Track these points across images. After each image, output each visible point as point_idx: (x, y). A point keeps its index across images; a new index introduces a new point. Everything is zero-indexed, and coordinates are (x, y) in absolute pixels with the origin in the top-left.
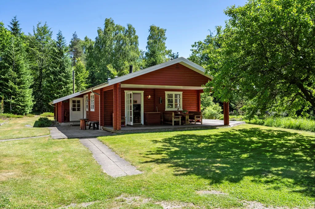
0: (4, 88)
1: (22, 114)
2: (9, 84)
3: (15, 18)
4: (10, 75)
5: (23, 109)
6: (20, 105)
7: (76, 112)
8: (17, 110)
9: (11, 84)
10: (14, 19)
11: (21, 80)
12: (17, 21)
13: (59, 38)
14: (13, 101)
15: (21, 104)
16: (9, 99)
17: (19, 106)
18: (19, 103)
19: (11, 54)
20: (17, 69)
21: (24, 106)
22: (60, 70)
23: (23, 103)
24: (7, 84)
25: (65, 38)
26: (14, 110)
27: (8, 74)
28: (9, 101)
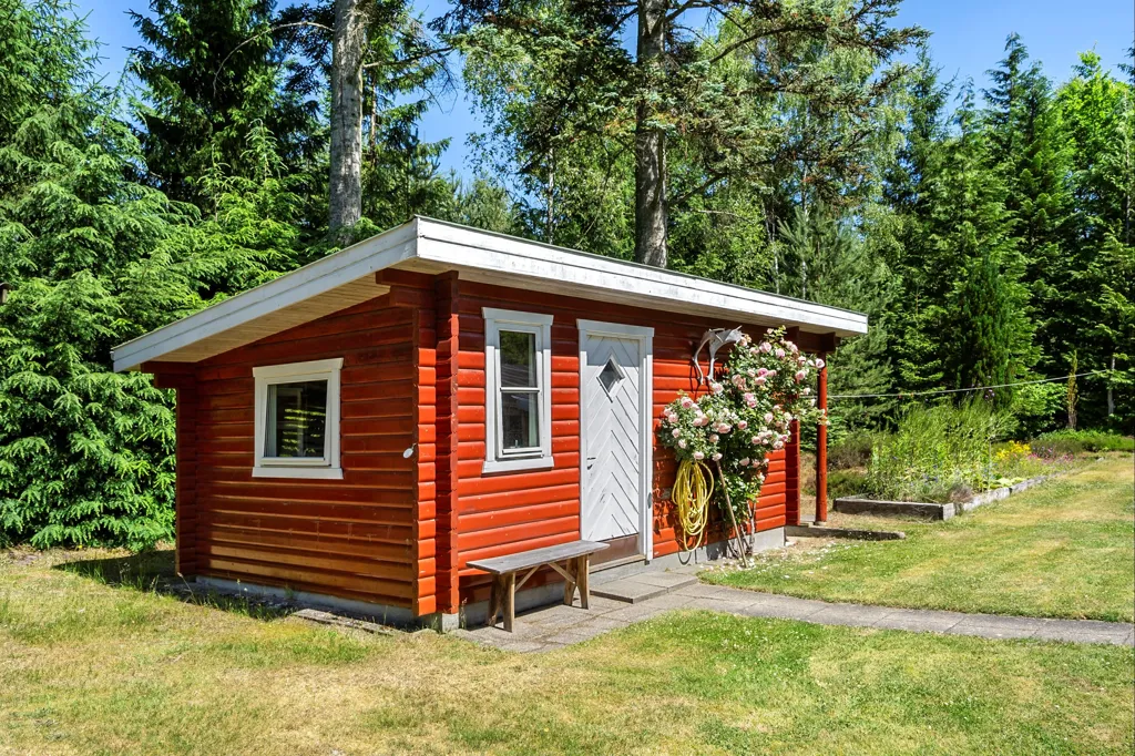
0: (1081, 322)
2: (1102, 302)
9: (1112, 300)
14: (1118, 378)
16: (1101, 368)
24: (1095, 304)
26: (1124, 417)
27: (1098, 262)
28: (1102, 375)
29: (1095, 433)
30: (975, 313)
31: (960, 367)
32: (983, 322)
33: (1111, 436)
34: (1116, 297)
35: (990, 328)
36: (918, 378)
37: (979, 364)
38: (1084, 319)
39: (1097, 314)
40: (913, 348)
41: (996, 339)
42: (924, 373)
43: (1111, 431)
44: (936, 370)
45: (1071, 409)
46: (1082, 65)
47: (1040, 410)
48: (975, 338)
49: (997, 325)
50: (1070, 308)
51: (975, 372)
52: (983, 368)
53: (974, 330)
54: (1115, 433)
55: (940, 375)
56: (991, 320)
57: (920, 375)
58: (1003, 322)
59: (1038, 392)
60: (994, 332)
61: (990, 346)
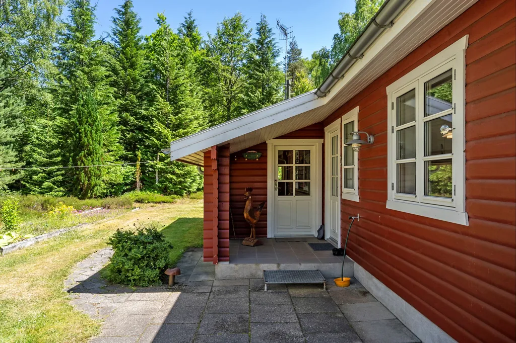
0: (145, 136)
1: (179, 193)
2: (154, 127)
3: (189, 14)
4: (158, 109)
5: (180, 182)
6: (173, 173)
7: (293, 200)
8: (167, 183)
9: (158, 127)
10: (188, 16)
11: (180, 119)
12: (192, 19)
13: (262, 31)
14: (160, 165)
15: (177, 171)
16: (153, 160)
17: (171, 176)
18: (172, 168)
19: (163, 65)
20: (173, 95)
21: (184, 176)
22: (262, 96)
23: (181, 170)
24: (152, 128)
25: (273, 29)
26: (162, 185)
27: (155, 108)
28: (152, 164)
29: (149, 193)
30: (81, 124)
31: (72, 154)
32: (85, 129)
33: (156, 195)
34: (160, 125)
35: (89, 133)
36: (45, 159)
37: (82, 153)
38: (147, 135)
39: (152, 132)
40: (45, 141)
41: (93, 140)
42: (51, 157)
43: (156, 191)
44: (58, 155)
45: (138, 180)
46: (158, 19)
47: (120, 180)
48: (80, 138)
49: (94, 131)
50: (141, 129)
51: (80, 158)
52: (85, 156)
53: (80, 133)
54: (158, 193)
55: (59, 159)
56: (90, 128)
57: (47, 158)
58: (97, 131)
59: (120, 171)
60: (91, 135)
61: (89, 143)
